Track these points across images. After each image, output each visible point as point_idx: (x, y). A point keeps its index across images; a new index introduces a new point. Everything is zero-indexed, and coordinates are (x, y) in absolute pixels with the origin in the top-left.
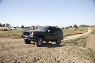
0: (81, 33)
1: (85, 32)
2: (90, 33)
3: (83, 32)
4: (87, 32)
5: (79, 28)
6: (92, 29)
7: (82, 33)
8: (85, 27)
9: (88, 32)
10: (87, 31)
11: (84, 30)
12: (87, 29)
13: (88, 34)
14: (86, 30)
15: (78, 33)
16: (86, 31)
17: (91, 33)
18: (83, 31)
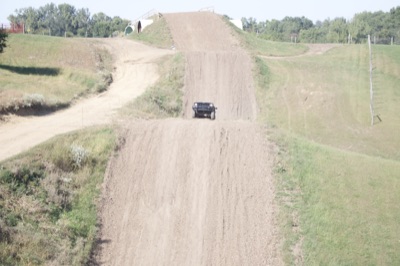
0: (38, 109)
1: (81, 94)
2: (138, 103)
3: (58, 93)
4: (101, 90)
5: (10, 41)
6: (160, 62)
7: (53, 100)
8: (74, 30)
9: (113, 88)
10: (110, 80)
11: (67, 70)
12: (103, 59)
13: (122, 112)
14: (88, 73)
15: (11, 110)
16: (98, 76)
17: (146, 98)
18: (59, 80)
